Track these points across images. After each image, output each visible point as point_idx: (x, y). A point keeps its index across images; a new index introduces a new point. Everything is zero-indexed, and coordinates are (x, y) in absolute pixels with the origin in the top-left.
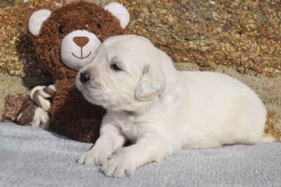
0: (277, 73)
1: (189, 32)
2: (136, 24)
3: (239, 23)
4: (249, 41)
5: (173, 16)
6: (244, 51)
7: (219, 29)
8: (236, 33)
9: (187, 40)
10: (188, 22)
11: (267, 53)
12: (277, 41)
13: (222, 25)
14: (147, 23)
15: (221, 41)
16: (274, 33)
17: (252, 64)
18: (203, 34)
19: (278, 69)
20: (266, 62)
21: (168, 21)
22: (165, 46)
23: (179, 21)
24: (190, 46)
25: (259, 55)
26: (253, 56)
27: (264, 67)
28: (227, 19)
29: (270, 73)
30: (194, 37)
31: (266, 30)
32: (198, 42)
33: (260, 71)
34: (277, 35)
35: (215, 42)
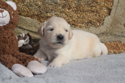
0: (83, 26)
1: (48, 9)
2: (23, 6)
3: (68, 5)
4: (73, 13)
5: (40, 2)
6: (70, 17)
7: (60, 8)
8: (67, 9)
9: (47, 12)
10: (47, 4)
11: (80, 17)
12: (84, 12)
13: (62, 6)
14: (28, 5)
15: (61, 13)
16: (83, 9)
17: (74, 23)
18: (54, 10)
19: (84, 24)
20: (79, 22)
21: (38, 4)
22: (36, 15)
23: (43, 4)
24: (48, 15)
25: (77, 19)
26: (74, 19)
27: (79, 23)
28: (64, 3)
29: (81, 26)
30: (50, 11)
31: (80, 8)
32: (51, 13)
33: (77, 25)
34: (84, 10)
35: (59, 13)
